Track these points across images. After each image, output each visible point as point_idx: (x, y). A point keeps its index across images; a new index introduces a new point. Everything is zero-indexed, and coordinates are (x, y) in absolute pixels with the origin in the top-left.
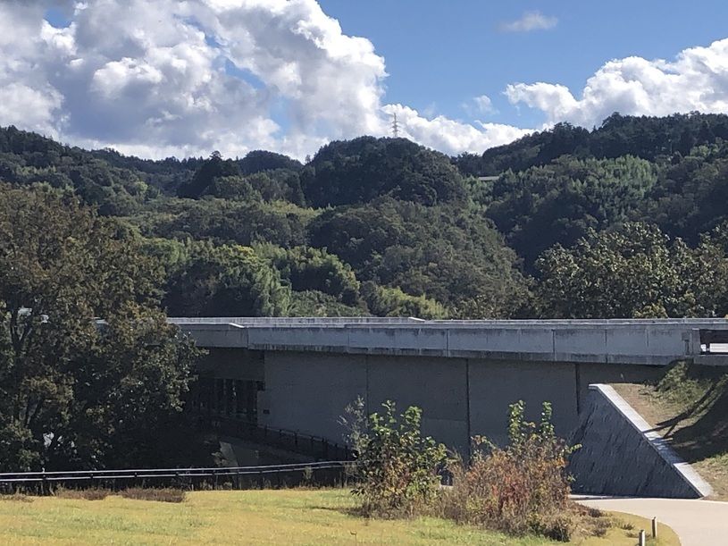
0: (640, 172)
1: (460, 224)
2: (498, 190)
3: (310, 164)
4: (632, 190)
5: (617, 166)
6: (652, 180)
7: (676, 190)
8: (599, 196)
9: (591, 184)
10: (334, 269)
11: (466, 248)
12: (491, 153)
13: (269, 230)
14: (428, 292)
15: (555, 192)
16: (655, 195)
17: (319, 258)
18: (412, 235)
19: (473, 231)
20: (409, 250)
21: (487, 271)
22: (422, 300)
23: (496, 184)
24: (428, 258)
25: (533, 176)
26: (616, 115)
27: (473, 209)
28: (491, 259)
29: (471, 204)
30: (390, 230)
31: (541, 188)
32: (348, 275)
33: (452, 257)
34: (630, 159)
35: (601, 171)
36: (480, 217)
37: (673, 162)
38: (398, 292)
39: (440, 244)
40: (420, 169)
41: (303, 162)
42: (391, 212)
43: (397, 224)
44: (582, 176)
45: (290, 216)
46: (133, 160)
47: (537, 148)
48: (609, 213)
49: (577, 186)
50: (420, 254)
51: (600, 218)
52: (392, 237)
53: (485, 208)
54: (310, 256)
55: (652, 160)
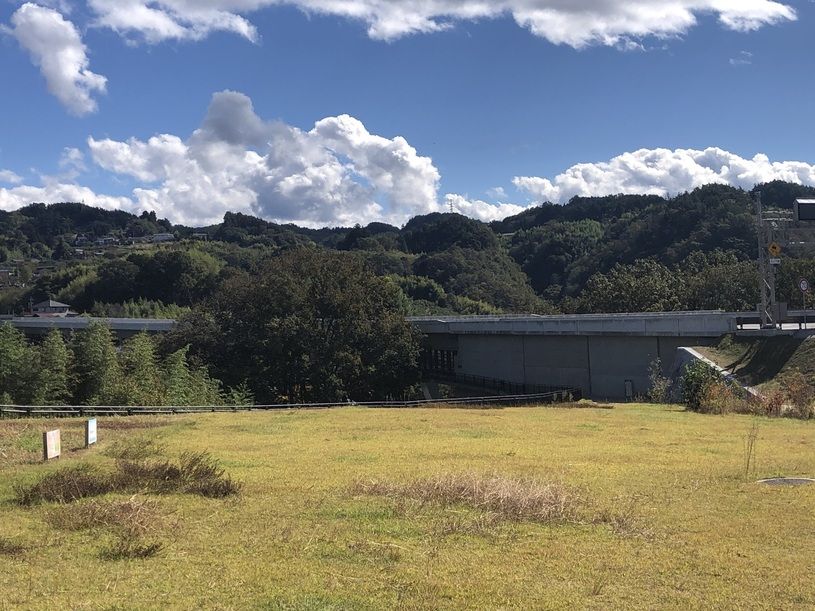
0: (594, 228)
1: (496, 260)
2: (515, 240)
3: (405, 229)
4: (590, 239)
5: (581, 225)
6: (602, 233)
7: (616, 237)
8: (572, 242)
9: (567, 236)
10: (432, 287)
11: (501, 273)
12: (508, 220)
13: (391, 266)
14: (482, 298)
15: (547, 241)
16: (605, 241)
17: (424, 282)
18: (472, 267)
19: (504, 264)
20: (471, 276)
21: (514, 286)
22: (480, 303)
23: (514, 237)
24: (481, 279)
25: (535, 233)
26: (577, 196)
27: (502, 252)
28: (514, 279)
29: (500, 249)
30: (459, 265)
31: (539, 239)
32: (440, 290)
33: (494, 278)
34: (588, 221)
35: (572, 228)
36: (505, 256)
37: (613, 222)
38: (466, 299)
39: (487, 272)
40: (471, 230)
41: (400, 228)
42: (459, 255)
43: (463, 261)
44: (562, 231)
45: (403, 258)
46: (305, 229)
47: (534, 217)
48: (579, 251)
49: (559, 237)
50: (476, 278)
51: (573, 255)
52: (460, 269)
53: (508, 251)
54: (419, 281)
55: (600, 222)
